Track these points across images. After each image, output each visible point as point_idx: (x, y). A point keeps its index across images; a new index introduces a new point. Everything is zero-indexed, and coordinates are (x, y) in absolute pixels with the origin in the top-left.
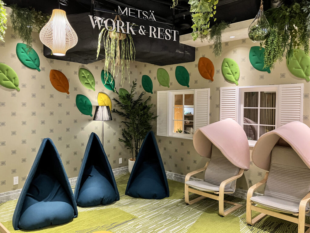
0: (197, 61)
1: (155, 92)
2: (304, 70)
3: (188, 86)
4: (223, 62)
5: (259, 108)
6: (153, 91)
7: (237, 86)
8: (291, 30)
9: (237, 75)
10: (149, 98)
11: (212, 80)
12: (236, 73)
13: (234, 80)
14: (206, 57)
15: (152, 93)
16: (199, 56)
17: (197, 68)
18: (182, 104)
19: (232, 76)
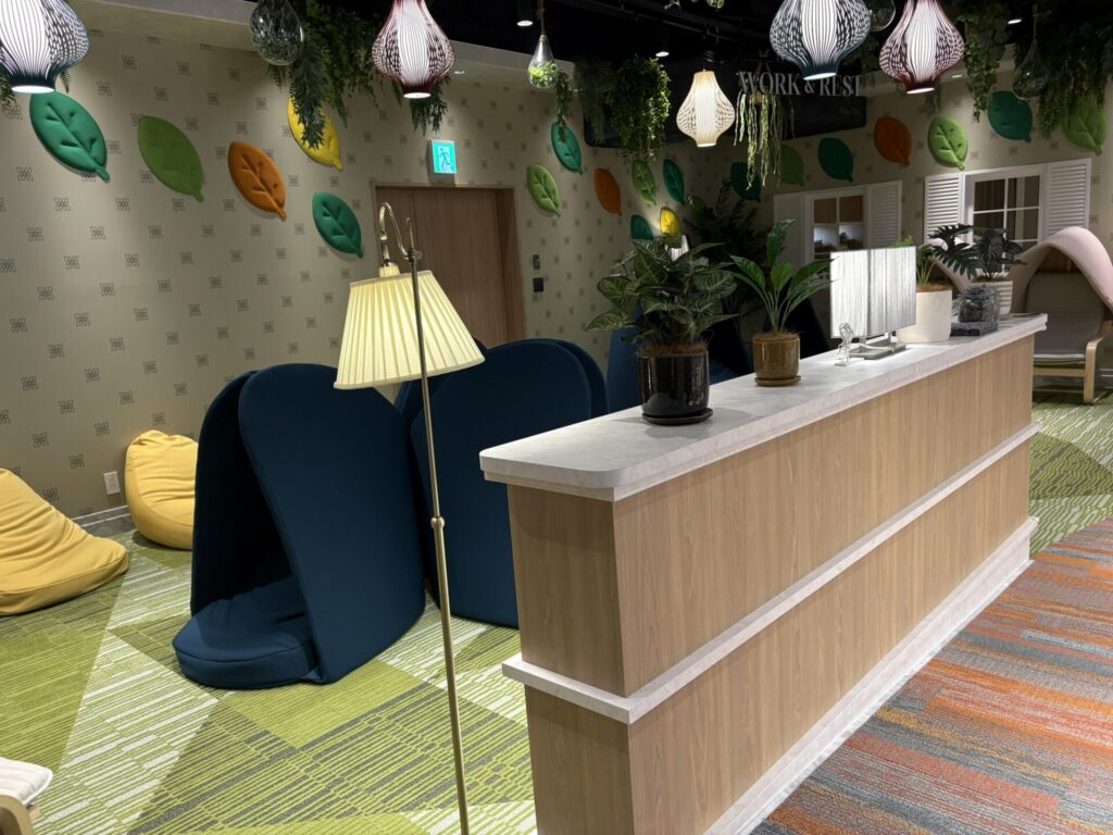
0: (870, 127)
1: (769, 199)
2: (1091, 134)
3: (851, 180)
4: (932, 126)
5: (1005, 210)
6: (762, 197)
7: (961, 173)
8: (1074, 69)
9: (961, 151)
10: (753, 213)
11: (907, 164)
12: (960, 145)
13: (956, 160)
14: (893, 115)
15: (759, 200)
16: (874, 115)
17: (872, 141)
18: (835, 221)
19: (951, 152)
